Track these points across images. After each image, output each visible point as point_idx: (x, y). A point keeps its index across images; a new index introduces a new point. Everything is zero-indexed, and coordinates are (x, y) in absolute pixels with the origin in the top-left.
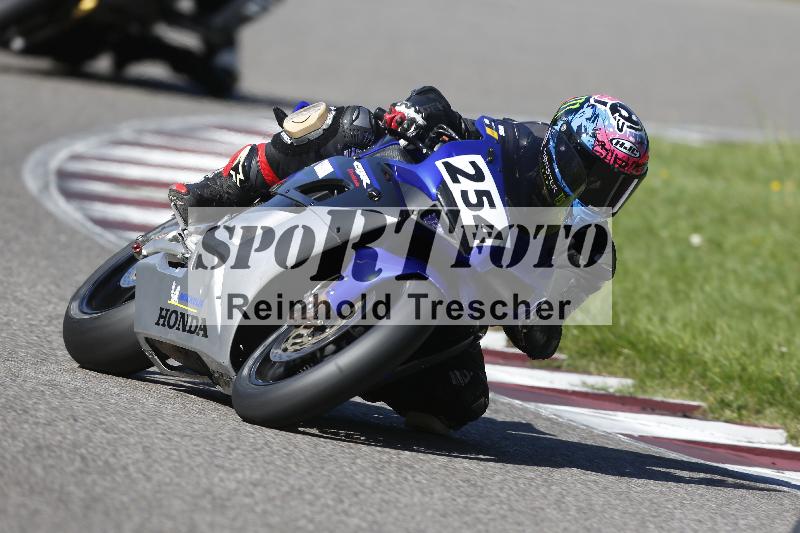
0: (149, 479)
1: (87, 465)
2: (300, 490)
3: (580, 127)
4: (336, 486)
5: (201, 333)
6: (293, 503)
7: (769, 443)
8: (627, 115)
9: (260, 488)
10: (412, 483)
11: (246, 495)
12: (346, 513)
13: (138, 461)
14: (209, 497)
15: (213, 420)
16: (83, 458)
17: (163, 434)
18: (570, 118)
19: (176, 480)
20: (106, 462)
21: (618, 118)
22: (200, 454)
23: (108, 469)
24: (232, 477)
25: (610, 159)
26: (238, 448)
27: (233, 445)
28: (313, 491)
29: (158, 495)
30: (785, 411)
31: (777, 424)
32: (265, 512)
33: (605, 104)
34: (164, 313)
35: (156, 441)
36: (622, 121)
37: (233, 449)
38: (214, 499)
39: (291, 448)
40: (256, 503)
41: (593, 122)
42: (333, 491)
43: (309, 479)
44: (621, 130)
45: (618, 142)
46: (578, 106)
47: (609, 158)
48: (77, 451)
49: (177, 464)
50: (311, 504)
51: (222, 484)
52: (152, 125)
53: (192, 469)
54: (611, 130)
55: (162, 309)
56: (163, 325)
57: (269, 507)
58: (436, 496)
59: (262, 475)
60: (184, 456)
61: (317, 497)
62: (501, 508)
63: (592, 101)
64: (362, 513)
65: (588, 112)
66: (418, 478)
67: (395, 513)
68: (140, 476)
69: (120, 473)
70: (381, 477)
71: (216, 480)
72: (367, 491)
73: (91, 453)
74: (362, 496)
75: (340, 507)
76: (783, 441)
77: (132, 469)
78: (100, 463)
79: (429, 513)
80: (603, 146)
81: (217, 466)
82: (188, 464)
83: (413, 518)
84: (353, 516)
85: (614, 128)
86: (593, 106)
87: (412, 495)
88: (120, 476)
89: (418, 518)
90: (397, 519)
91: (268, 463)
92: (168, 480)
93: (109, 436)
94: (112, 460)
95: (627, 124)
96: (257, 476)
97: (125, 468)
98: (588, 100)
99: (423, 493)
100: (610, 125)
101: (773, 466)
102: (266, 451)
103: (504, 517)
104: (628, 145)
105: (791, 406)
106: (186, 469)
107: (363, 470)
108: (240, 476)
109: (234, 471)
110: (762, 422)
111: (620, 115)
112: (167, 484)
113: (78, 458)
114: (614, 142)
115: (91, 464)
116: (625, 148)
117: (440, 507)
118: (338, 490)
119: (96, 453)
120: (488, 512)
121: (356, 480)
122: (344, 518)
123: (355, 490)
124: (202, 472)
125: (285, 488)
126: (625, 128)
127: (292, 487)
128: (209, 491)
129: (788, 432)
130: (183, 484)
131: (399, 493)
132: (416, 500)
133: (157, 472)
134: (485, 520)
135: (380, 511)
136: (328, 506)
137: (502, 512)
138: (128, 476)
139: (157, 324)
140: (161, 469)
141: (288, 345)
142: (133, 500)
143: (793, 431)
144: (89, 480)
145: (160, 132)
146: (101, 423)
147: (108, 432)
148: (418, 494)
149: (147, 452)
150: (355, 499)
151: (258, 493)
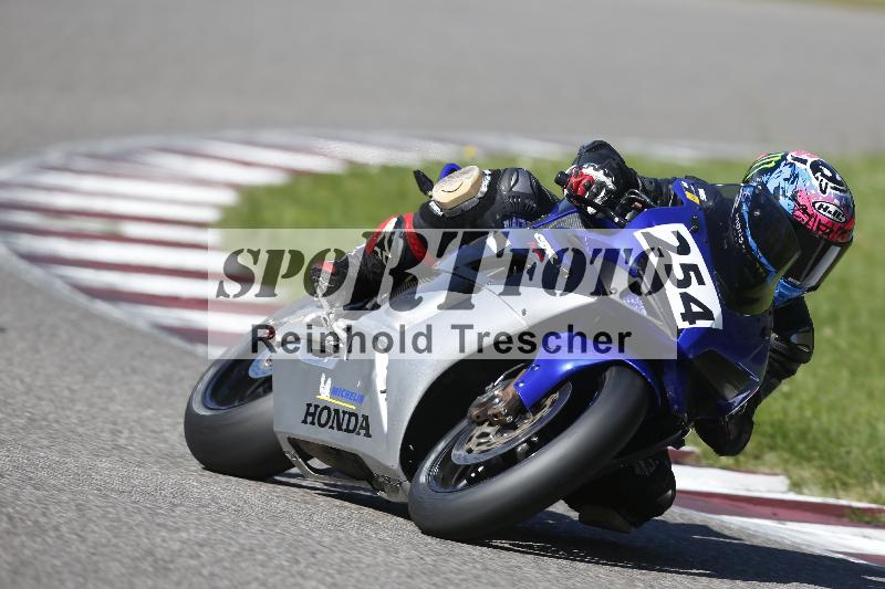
0: (83, 540)
1: (15, 527)
2: (251, 550)
3: (777, 188)
4: (291, 545)
5: (363, 432)
6: (243, 565)
7: (769, 491)
8: (829, 174)
9: (207, 549)
10: (375, 541)
11: (191, 557)
12: (302, 575)
13: (70, 520)
14: (150, 559)
15: (154, 474)
16: (10, 518)
17: (100, 490)
18: (765, 179)
19: (114, 541)
20: (36, 522)
21: (820, 178)
22: (140, 512)
23: (38, 530)
24: (176, 536)
25: (812, 225)
26: (181, 505)
27: (176, 501)
28: (265, 551)
29: (95, 558)
30: (786, 456)
31: (778, 470)
32: (212, 575)
33: (804, 162)
34: (312, 410)
35: (91, 497)
36: (825, 181)
37: (175, 506)
38: (156, 561)
39: (240, 504)
40: (203, 566)
41: (792, 183)
42: (288, 552)
43: (261, 537)
44: (824, 192)
45: (821, 206)
46: (773, 164)
47: (811, 223)
48: (4, 510)
49: (116, 524)
50: (263, 565)
51: (165, 545)
52: (83, 147)
53: (131, 528)
54: (813, 192)
55: (309, 405)
56: (313, 423)
57: (217, 570)
58: (402, 554)
59: (209, 534)
60: (123, 514)
61: (270, 557)
62: (475, 567)
63: (789, 158)
64: (320, 575)
65: (787, 172)
66: (382, 535)
67: (356, 574)
68: (74, 537)
69: (52, 534)
70: (341, 535)
71: (158, 540)
72: (326, 550)
73: (18, 512)
74: (319, 556)
75: (295, 569)
76: (785, 488)
77: (64, 529)
78: (30, 523)
79: (395, 574)
80: (805, 210)
81: (159, 525)
82: (126, 523)
83: (377, 579)
84: (310, 578)
85: (816, 190)
86: (792, 165)
87: (375, 553)
88: (51, 537)
89: (383, 579)
90: (358, 581)
91: (215, 521)
92: (104, 541)
93: (39, 493)
94: (42, 520)
95: (830, 184)
96: (203, 535)
97: (56, 529)
98: (784, 158)
99: (388, 552)
100: (812, 186)
101: (774, 517)
102: (213, 508)
103: (477, 577)
104: (832, 208)
105: (792, 450)
106: (125, 529)
107: (321, 527)
108: (184, 535)
109: (178, 530)
110: (762, 469)
111: (823, 175)
112: (104, 546)
113: (5, 518)
114: (817, 205)
115: (19, 524)
116: (830, 212)
117: (406, 567)
118: (293, 550)
119: (24, 511)
120: (460, 572)
121: (313, 538)
122: (301, 581)
123: (313, 549)
124: (142, 532)
125: (235, 549)
126: (829, 190)
127: (242, 547)
128: (150, 553)
129: (790, 477)
130: (121, 544)
131: (360, 552)
132: (379, 559)
133: (93, 532)
134: (456, 581)
135: (340, 572)
136: (282, 567)
137: (474, 571)
138: (60, 537)
139: (305, 422)
140: (96, 529)
141: (471, 445)
142: (66, 564)
143: (795, 477)
144: (16, 541)
145: (92, 156)
146: (31, 478)
147: (36, 489)
148: (382, 553)
149: (80, 510)
150: (313, 560)
151: (205, 554)
